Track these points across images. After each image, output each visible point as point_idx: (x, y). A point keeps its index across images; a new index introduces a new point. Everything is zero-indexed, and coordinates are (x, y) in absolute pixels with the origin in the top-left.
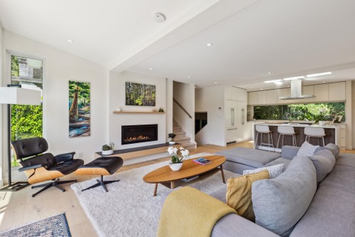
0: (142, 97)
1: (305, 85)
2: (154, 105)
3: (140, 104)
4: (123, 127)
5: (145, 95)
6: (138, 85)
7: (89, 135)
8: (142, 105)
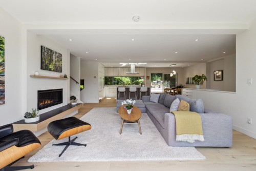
0: (54, 63)
1: (136, 67)
2: (61, 72)
3: (52, 69)
4: (39, 91)
5: (56, 61)
6: (51, 51)
7: (4, 103)
8: (54, 71)
